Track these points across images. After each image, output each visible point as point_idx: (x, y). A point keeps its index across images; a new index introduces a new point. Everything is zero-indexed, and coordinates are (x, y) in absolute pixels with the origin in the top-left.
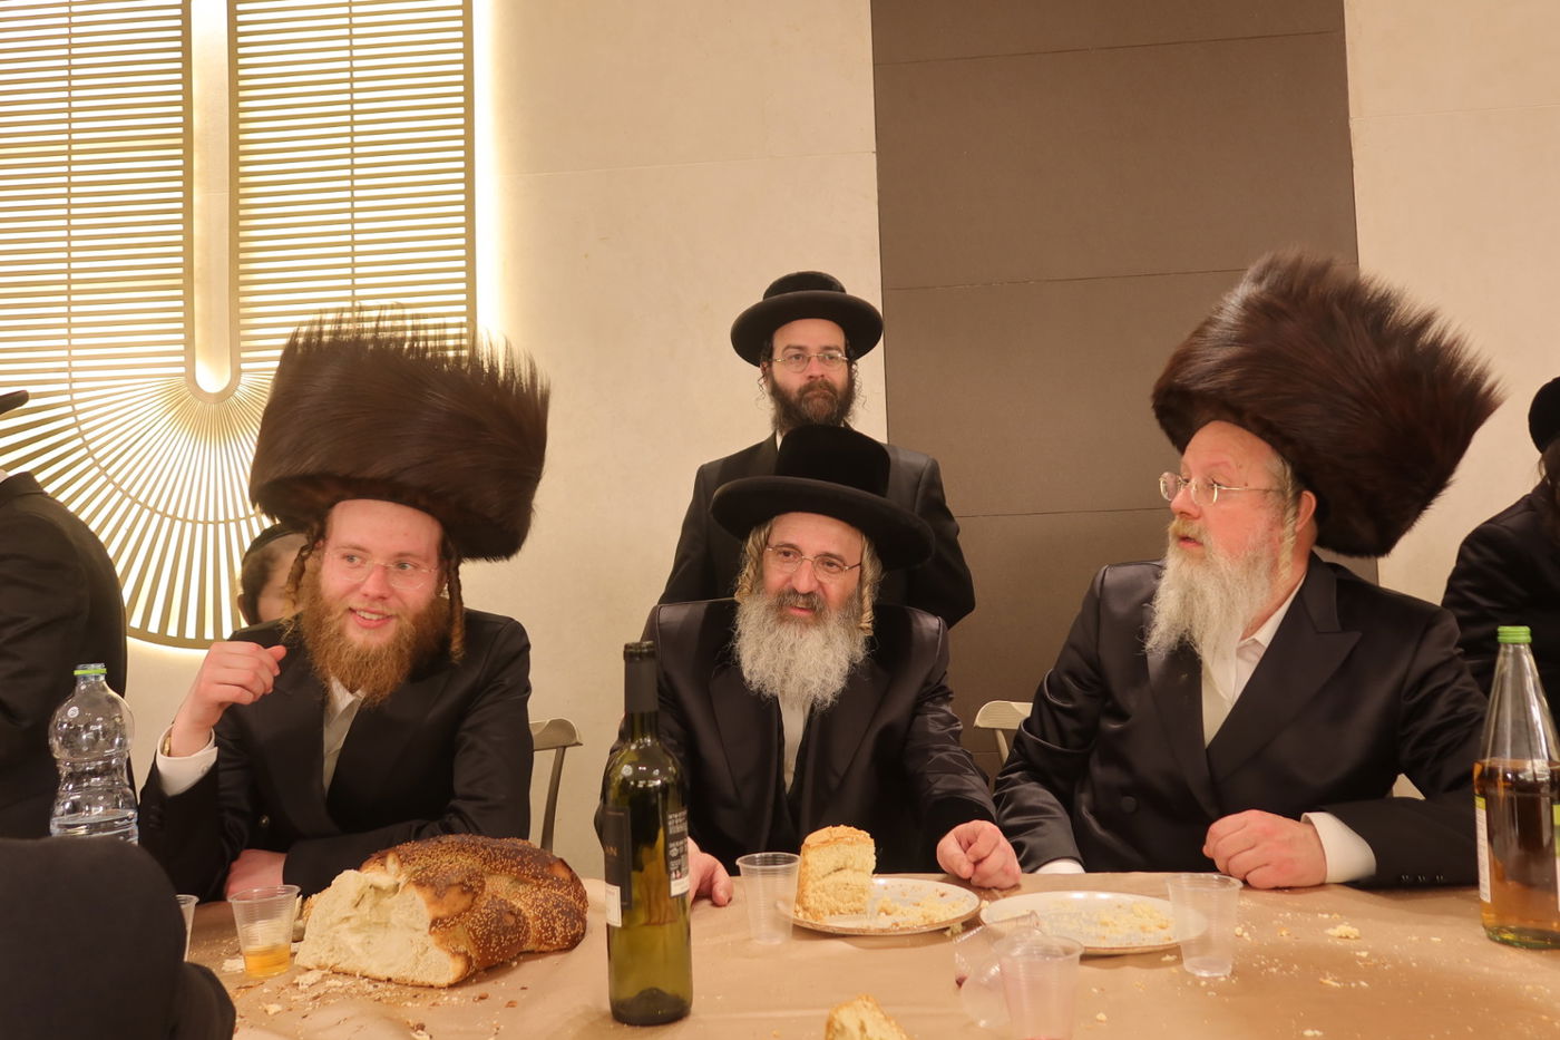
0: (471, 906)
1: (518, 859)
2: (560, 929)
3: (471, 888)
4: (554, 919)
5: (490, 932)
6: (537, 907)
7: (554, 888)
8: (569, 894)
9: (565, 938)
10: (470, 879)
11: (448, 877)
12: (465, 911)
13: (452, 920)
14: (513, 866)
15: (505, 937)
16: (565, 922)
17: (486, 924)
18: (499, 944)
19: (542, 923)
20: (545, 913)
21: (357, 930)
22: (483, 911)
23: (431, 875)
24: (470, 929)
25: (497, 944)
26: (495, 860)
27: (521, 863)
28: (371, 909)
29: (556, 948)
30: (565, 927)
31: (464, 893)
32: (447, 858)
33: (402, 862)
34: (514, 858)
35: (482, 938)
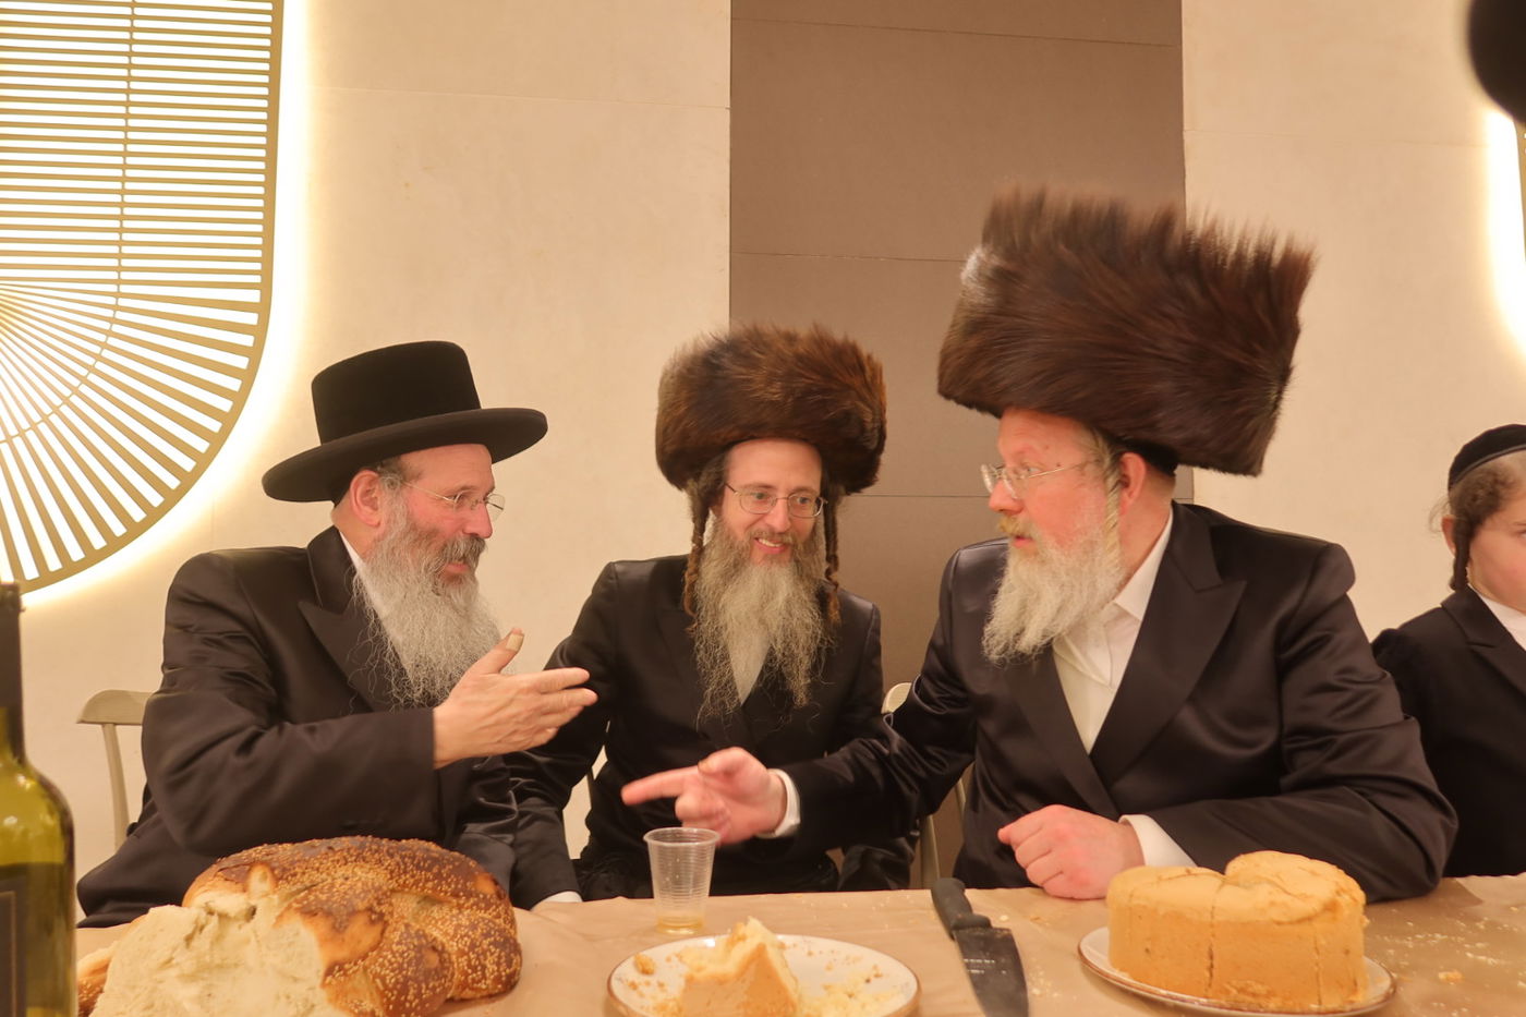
0: (379, 943)
1: (435, 870)
2: (491, 967)
3: (381, 915)
4: (484, 953)
5: (407, 978)
6: (462, 937)
7: (480, 909)
8: (498, 916)
9: (497, 980)
10: (379, 904)
11: (349, 900)
12: (372, 950)
13: (356, 964)
14: (427, 880)
15: (427, 985)
16: (499, 957)
17: (401, 968)
18: (418, 995)
19: (469, 961)
20: (473, 947)
21: (191, 978)
22: (395, 948)
23: (324, 897)
24: (376, 975)
25: (416, 997)
26: (405, 872)
27: (438, 876)
28: (212, 943)
29: (485, 993)
30: (498, 964)
31: (372, 922)
32: (341, 871)
33: (277, 879)
34: (429, 869)
35: (394, 988)
